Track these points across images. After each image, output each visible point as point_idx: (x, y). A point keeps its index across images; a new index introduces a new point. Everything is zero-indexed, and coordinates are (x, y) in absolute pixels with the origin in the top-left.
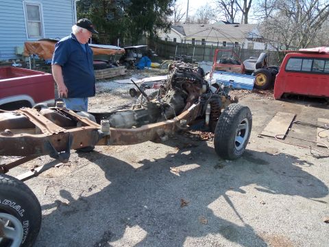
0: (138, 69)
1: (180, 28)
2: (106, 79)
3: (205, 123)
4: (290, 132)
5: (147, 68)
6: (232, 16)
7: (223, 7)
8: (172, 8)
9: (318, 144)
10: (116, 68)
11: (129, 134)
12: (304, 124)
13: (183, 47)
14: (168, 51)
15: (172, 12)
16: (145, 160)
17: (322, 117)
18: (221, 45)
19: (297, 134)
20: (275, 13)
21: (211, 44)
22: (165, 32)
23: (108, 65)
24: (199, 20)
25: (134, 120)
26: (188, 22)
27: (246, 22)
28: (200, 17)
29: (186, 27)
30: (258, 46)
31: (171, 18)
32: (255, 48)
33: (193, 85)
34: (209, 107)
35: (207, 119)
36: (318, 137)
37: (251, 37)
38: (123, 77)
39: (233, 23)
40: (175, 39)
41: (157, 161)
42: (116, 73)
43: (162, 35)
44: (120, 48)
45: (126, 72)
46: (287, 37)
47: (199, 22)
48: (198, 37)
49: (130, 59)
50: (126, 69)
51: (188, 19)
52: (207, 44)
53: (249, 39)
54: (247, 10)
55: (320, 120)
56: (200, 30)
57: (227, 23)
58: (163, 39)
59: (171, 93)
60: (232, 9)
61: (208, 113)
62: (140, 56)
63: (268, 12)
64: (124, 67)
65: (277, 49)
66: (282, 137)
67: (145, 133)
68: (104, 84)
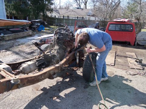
0: (38, 31)
1: (57, 11)
2: (22, 37)
3: (76, 63)
4: (116, 62)
5: (43, 30)
6: (80, 5)
7: (76, 2)
8: (53, 2)
9: (131, 67)
10: (27, 31)
11: (33, 78)
12: (121, 56)
13: (59, 20)
14: (52, 22)
15: (53, 4)
16: (44, 88)
17: (127, 52)
18: (76, 18)
19: (120, 62)
20: (98, 4)
21: (71, 18)
22: (51, 13)
23: (22, 30)
24: (65, 7)
25: (36, 66)
26: (60, 8)
27: (86, 8)
28: (65, 6)
29: (60, 11)
30: (92, 18)
31: (53, 7)
32: (91, 19)
33: (69, 42)
34: (78, 54)
35: (78, 61)
36: (129, 63)
37: (89, 14)
38: (31, 36)
39: (81, 8)
40: (55, 16)
41: (51, 87)
42: (27, 34)
43: (49, 14)
44: (28, 21)
45: (32, 33)
46: (105, 14)
47: (65, 8)
48: (66, 15)
49: (34, 27)
50: (32, 32)
51: (60, 7)
52: (70, 18)
53: (88, 15)
54: (86, 2)
55: (127, 53)
56: (66, 12)
57: (78, 8)
58: (50, 16)
59: (56, 47)
60: (80, 2)
61: (78, 58)
62: (39, 24)
63: (95, 3)
64: (31, 31)
65: (101, 20)
66: (113, 64)
67: (43, 75)
68: (21, 40)
